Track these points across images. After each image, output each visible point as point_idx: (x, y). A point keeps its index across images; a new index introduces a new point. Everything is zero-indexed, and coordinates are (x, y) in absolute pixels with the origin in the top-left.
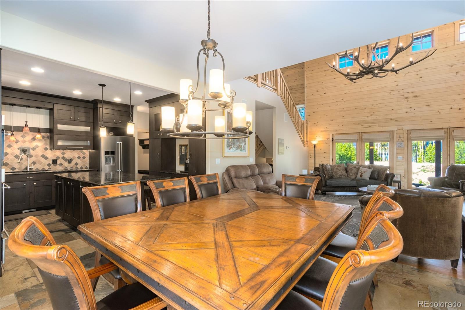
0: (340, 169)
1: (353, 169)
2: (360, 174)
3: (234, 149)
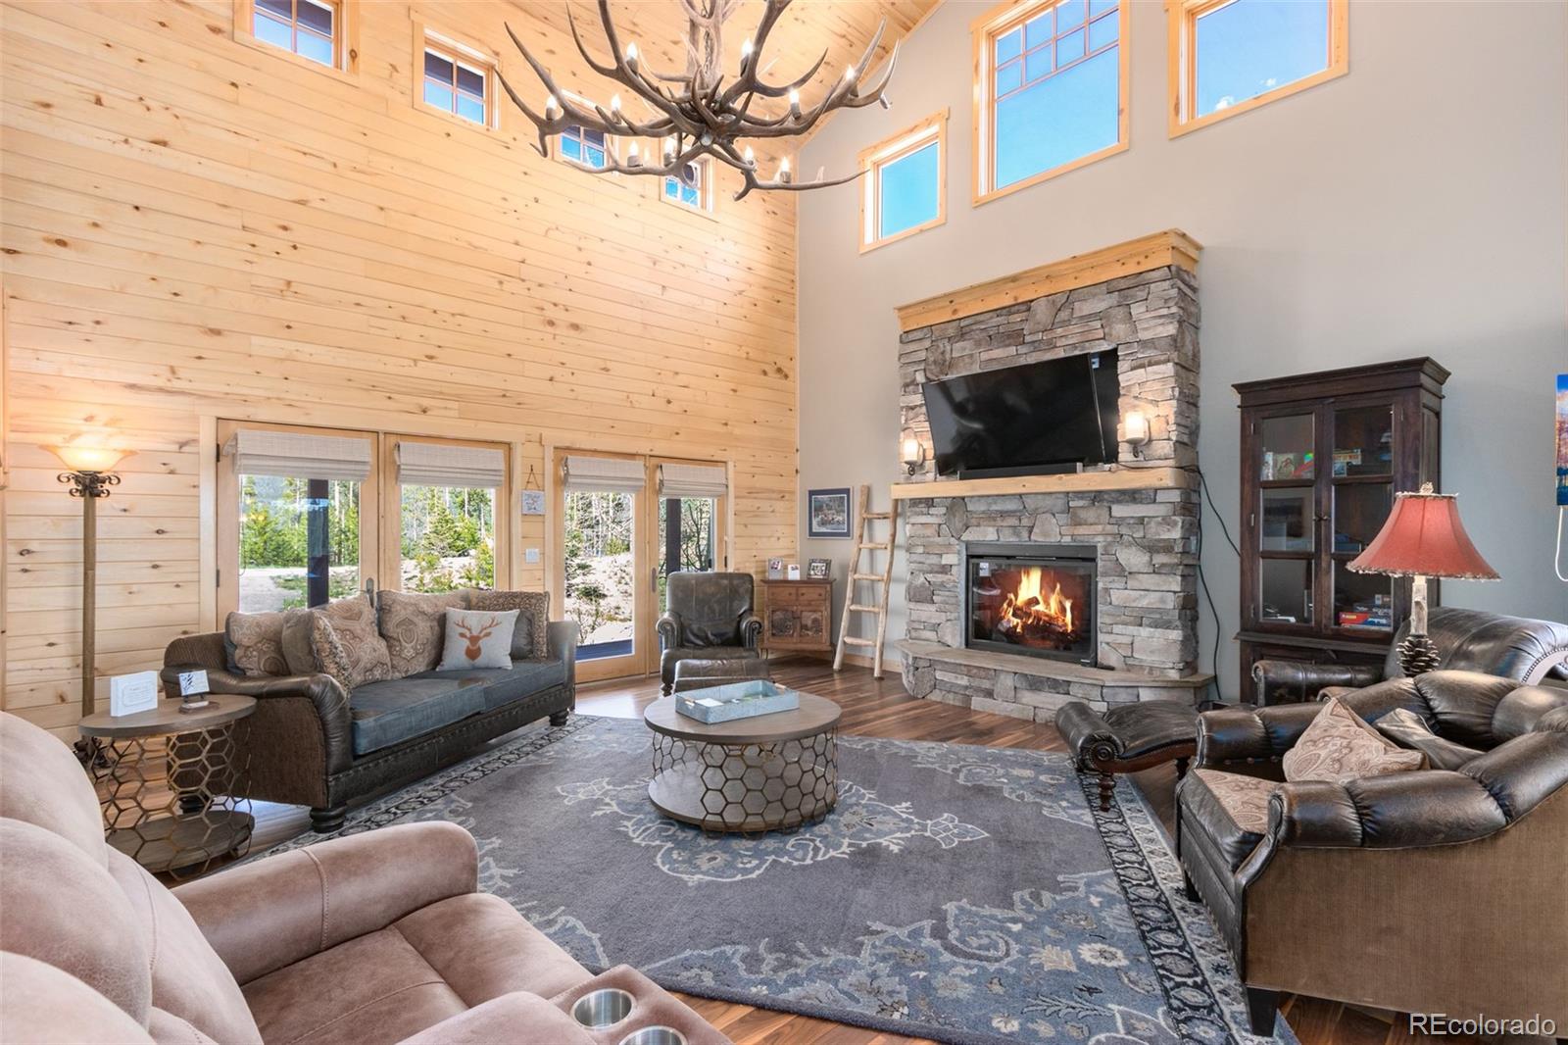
0: (363, 630)
1: (415, 620)
2: (466, 643)
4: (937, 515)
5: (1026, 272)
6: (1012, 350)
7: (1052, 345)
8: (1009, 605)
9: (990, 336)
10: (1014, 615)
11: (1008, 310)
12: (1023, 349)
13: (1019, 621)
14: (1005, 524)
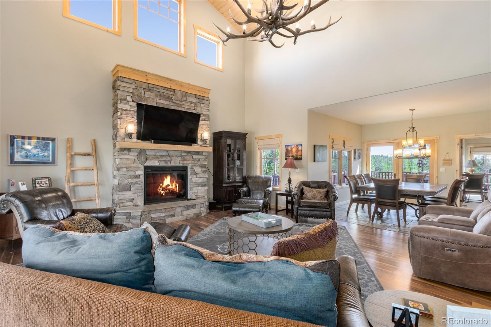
4: (133, 155)
5: (175, 80)
6: (168, 103)
7: (181, 106)
8: (161, 187)
9: (161, 95)
10: (162, 190)
11: (168, 89)
12: (172, 104)
13: (164, 192)
14: (162, 160)
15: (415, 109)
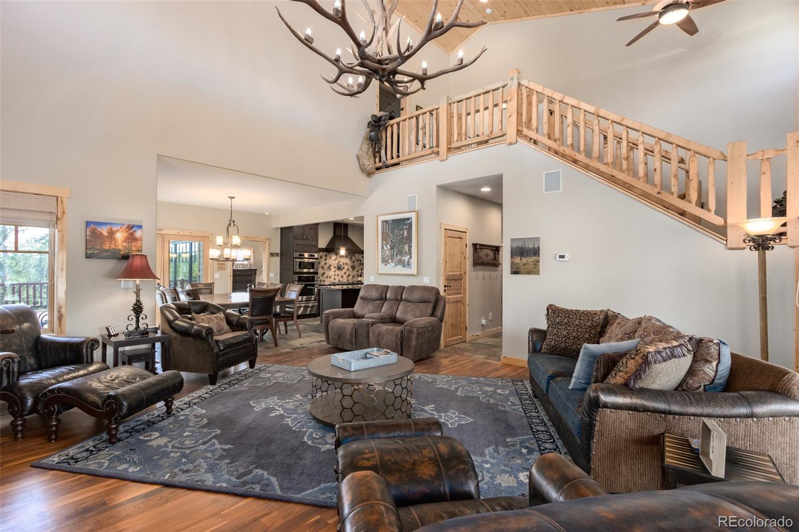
3: (393, 264)
15: (234, 198)
